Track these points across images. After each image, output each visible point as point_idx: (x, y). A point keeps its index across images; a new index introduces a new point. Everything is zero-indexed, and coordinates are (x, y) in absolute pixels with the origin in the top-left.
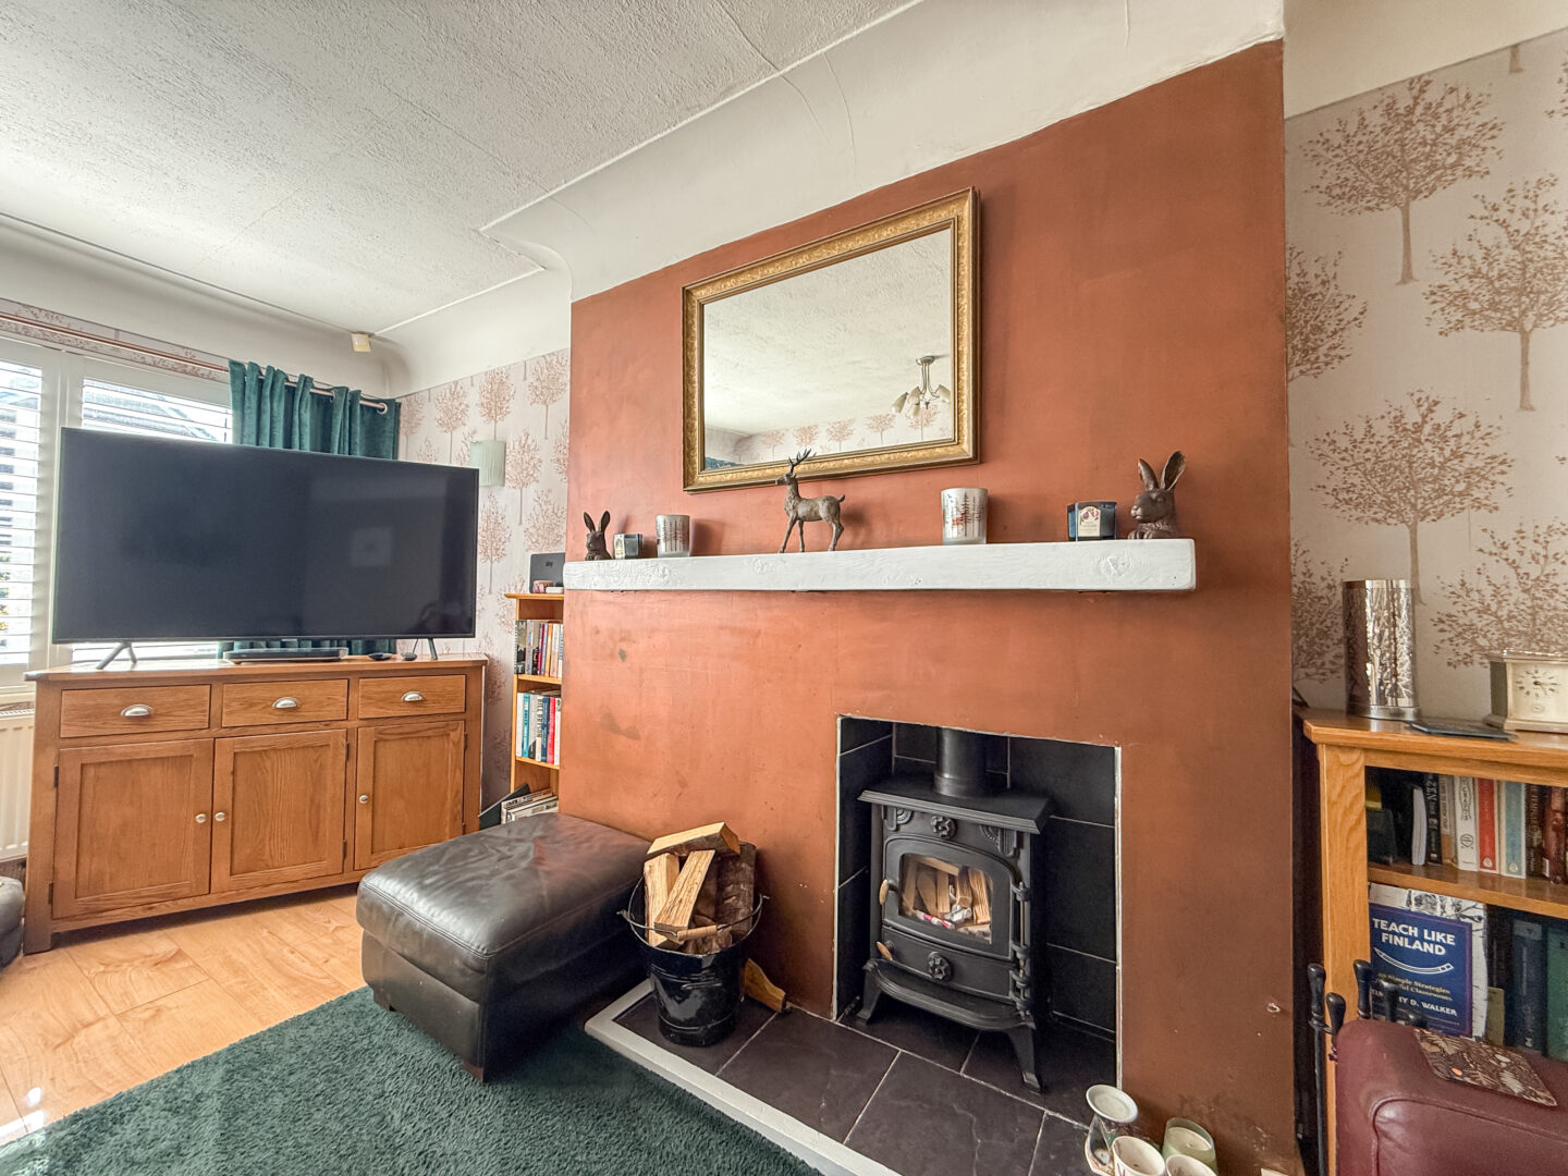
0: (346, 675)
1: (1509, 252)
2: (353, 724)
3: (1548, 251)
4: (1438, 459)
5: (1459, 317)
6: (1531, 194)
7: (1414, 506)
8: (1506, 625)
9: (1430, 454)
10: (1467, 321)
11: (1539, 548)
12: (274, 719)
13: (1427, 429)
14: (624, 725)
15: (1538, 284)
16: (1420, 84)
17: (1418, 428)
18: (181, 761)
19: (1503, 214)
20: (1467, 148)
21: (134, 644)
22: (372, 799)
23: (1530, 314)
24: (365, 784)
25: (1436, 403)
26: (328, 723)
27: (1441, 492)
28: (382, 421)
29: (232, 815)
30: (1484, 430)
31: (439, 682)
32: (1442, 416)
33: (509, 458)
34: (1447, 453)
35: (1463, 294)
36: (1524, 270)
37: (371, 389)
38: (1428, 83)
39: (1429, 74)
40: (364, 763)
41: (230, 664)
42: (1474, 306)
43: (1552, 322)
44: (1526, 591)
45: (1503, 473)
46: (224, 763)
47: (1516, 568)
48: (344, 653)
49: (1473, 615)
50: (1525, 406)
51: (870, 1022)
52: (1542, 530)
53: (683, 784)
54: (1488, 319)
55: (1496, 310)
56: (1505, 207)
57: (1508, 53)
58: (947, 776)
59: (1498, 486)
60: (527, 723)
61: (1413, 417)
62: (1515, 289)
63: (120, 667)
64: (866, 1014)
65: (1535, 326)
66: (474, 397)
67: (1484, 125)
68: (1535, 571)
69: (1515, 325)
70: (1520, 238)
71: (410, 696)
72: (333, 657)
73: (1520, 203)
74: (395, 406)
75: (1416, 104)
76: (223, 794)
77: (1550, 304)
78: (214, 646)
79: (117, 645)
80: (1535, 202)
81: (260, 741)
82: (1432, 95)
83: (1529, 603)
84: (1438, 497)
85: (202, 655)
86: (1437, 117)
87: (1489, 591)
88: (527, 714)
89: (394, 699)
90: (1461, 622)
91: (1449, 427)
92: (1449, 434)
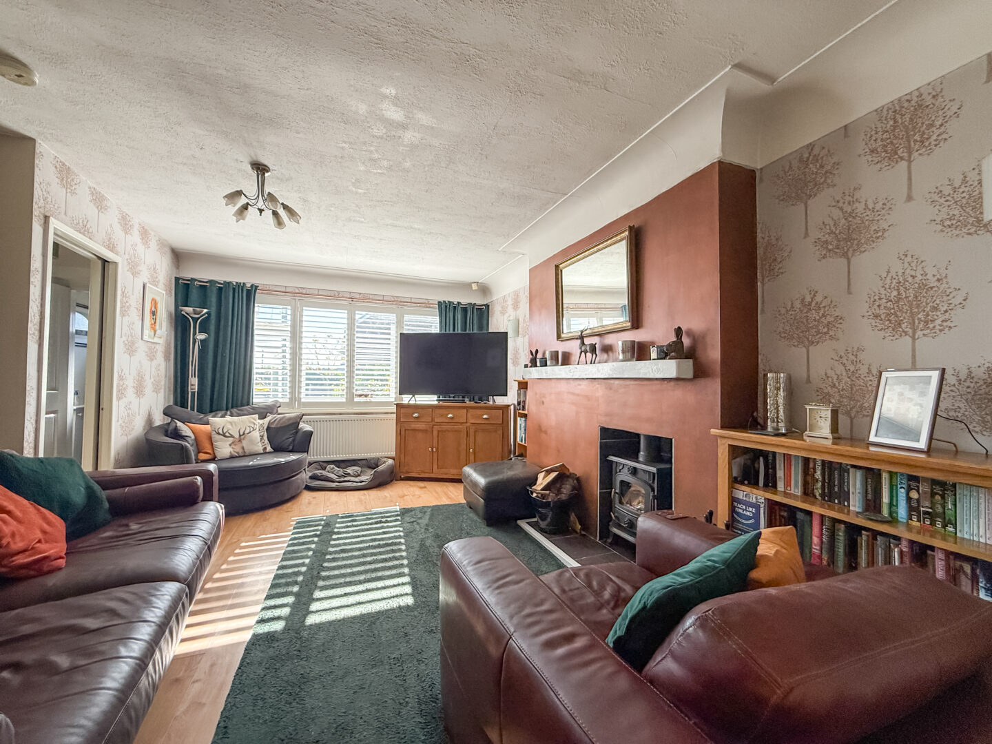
0: (467, 408)
1: (843, 221)
2: (468, 424)
3: (858, 220)
4: (818, 318)
5: (825, 252)
6: (851, 194)
7: (808, 339)
8: (841, 393)
9: (814, 315)
10: (828, 254)
11: (853, 358)
12: (447, 421)
13: (813, 304)
14: (543, 430)
15: (854, 236)
16: (811, 146)
17: (810, 304)
18: (425, 431)
19: (841, 204)
20: (828, 174)
21: (416, 396)
22: (474, 452)
23: (851, 249)
24: (472, 445)
25: (816, 292)
26: (462, 423)
27: (818, 332)
28: (483, 312)
29: (437, 449)
30: (834, 304)
31: (494, 411)
32: (819, 298)
33: (520, 326)
34: (821, 315)
35: (826, 242)
36: (849, 229)
37: (479, 301)
38: (814, 145)
39: (814, 141)
40: (472, 439)
41: (436, 402)
42: (830, 247)
43: (858, 253)
44: (849, 377)
45: (841, 323)
46: (435, 433)
47: (845, 367)
48: (467, 400)
49: (829, 388)
50: (850, 293)
51: (610, 543)
52: (855, 349)
53: (559, 451)
54: (836, 253)
55: (838, 248)
56: (842, 201)
57: (843, 131)
58: (641, 453)
59: (839, 329)
60: (520, 429)
61: (808, 299)
62: (845, 239)
63: (412, 402)
64: (609, 540)
65: (853, 255)
66: (510, 302)
67: (834, 163)
68: (852, 368)
69: (845, 255)
70: (847, 215)
71: (485, 416)
72: (463, 401)
73: (848, 198)
74: (487, 306)
75: (810, 155)
76: (435, 444)
77: (858, 245)
78: (435, 397)
79: (411, 396)
80: (853, 198)
81: (445, 427)
82: (816, 151)
83: (849, 383)
84: (817, 335)
85: (430, 399)
86: (817, 161)
87: (835, 377)
88: (520, 425)
89: (480, 417)
90: (825, 391)
91: (821, 303)
92: (821, 306)
